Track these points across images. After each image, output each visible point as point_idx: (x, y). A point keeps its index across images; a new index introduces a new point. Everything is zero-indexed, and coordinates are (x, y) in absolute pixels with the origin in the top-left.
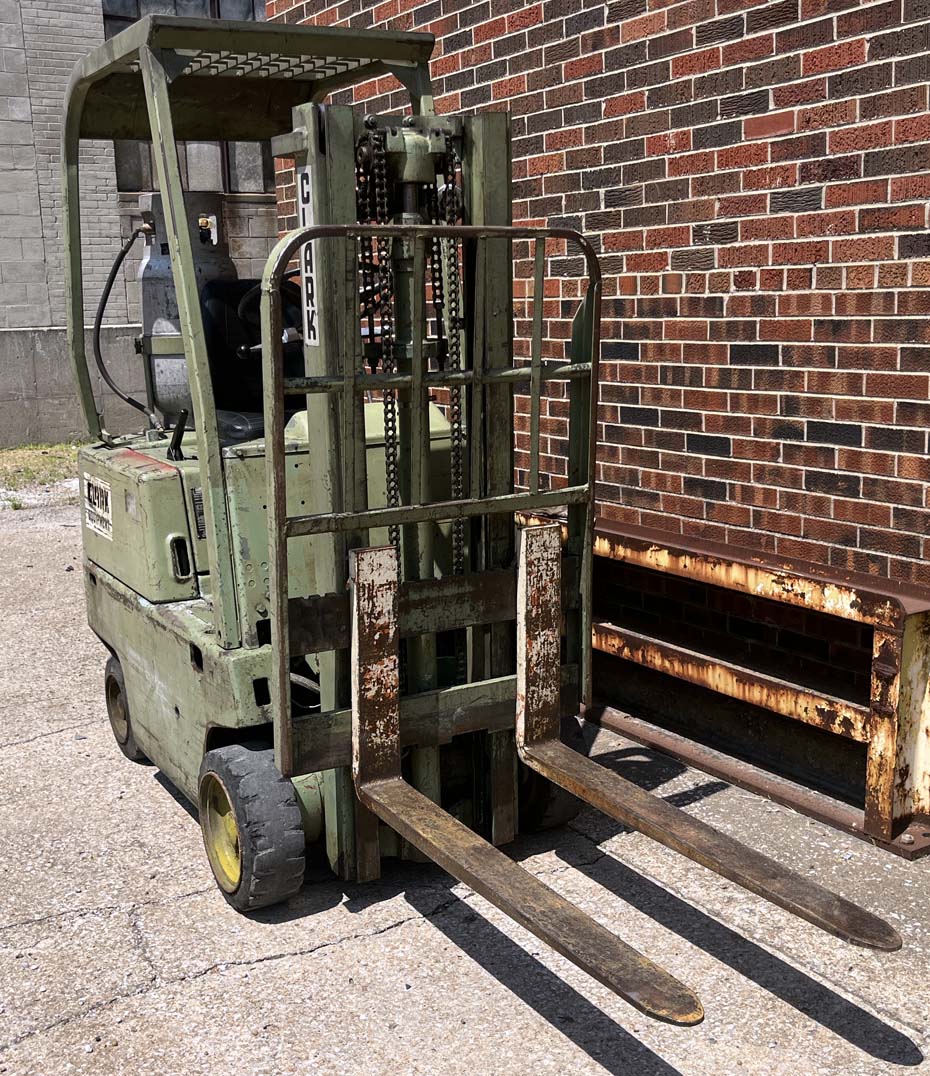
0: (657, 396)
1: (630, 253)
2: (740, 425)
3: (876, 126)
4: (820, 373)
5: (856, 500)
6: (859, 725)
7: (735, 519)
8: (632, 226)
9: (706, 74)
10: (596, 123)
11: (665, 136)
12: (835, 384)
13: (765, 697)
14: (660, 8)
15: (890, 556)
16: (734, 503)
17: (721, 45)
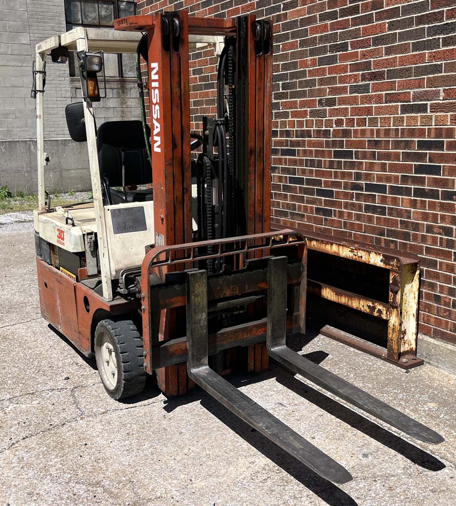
0: (304, 172)
1: (292, 110)
2: (338, 185)
3: (391, 58)
4: (370, 162)
5: (385, 217)
6: (385, 312)
7: (336, 225)
8: (293, 98)
9: (323, 34)
10: (278, 54)
11: (306, 60)
12: (376, 167)
13: (347, 302)
14: (304, 5)
15: (399, 240)
16: (336, 218)
17: (329, 22)
